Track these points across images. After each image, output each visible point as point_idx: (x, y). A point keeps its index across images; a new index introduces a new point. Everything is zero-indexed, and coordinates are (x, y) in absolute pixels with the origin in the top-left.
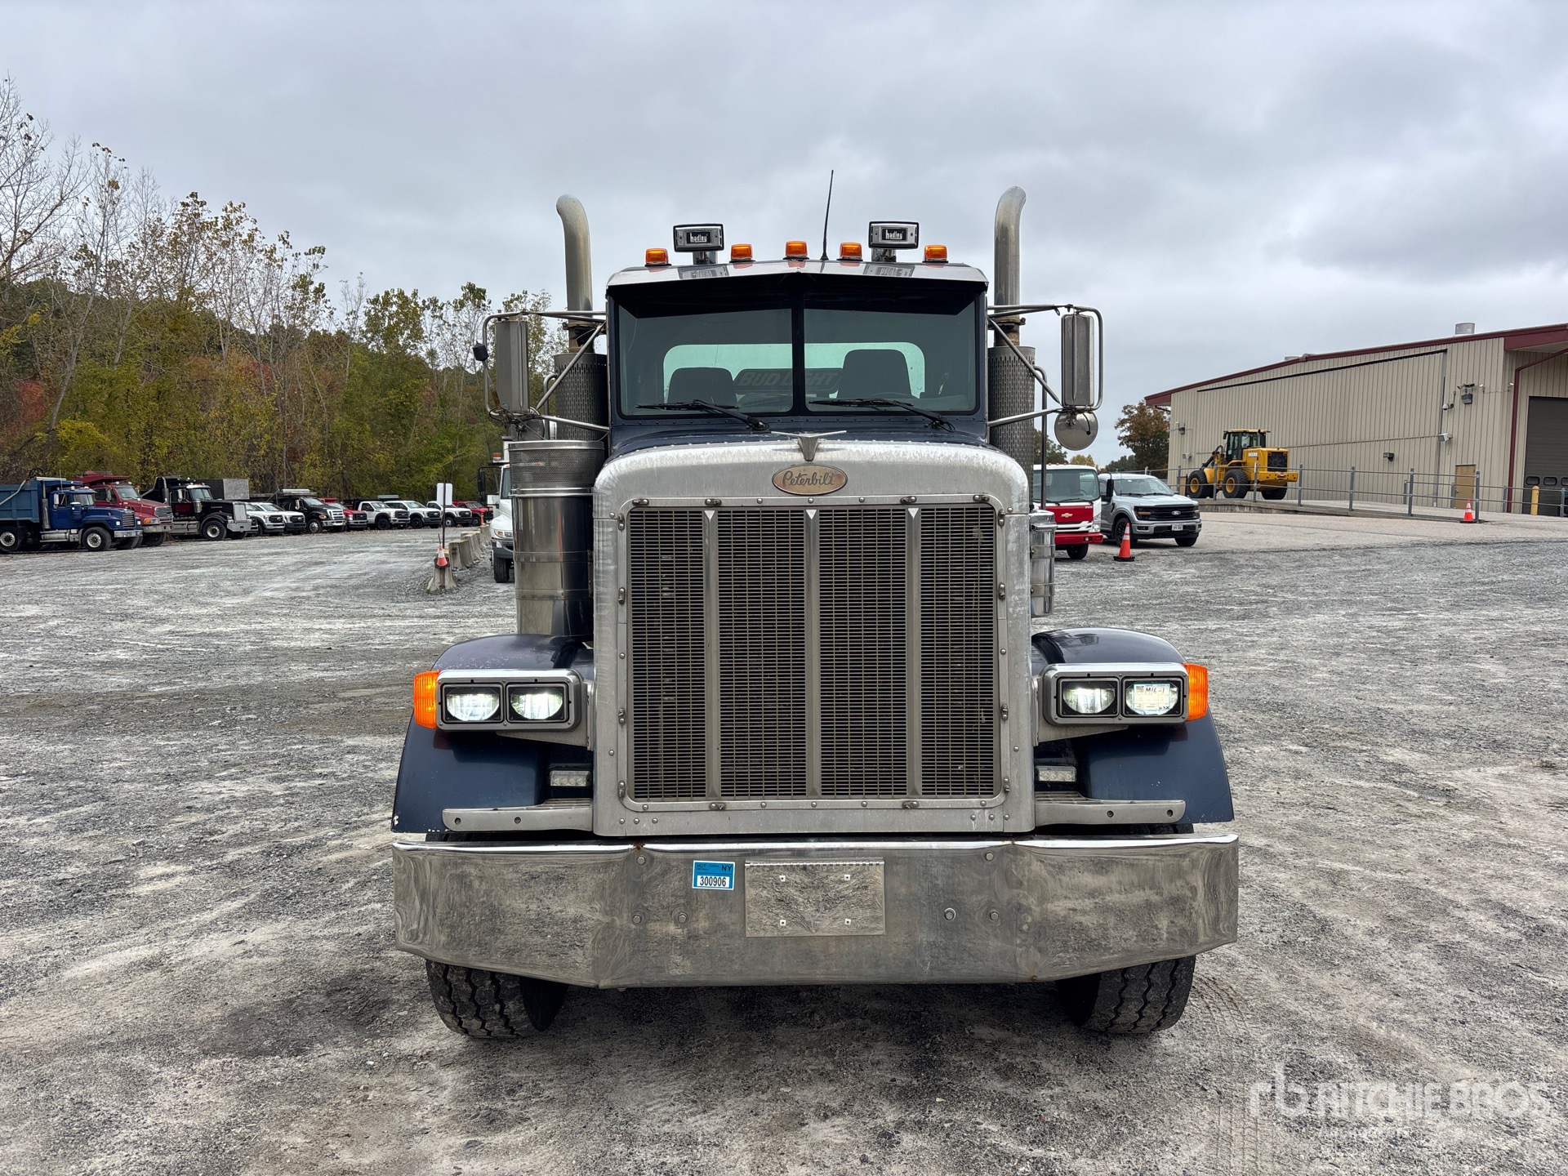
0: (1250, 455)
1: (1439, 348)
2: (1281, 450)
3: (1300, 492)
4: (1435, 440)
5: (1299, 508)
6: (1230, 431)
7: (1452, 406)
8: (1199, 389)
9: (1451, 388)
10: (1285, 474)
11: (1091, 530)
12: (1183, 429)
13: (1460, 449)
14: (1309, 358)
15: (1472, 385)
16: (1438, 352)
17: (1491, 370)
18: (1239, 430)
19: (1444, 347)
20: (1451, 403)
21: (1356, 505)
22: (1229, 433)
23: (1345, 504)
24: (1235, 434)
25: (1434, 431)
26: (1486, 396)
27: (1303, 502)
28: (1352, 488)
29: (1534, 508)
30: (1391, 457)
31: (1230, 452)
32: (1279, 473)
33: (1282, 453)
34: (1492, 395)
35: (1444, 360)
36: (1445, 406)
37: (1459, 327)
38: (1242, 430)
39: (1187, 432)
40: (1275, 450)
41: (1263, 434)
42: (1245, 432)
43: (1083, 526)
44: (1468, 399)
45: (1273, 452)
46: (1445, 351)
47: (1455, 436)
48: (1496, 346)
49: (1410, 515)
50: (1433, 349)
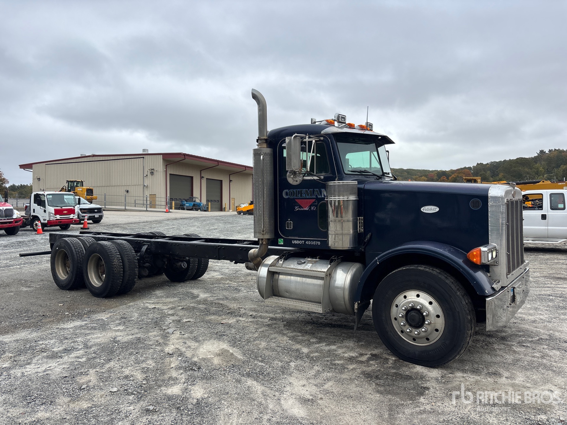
0: (79, 189)
1: (141, 156)
2: (91, 188)
3: (105, 203)
4: (142, 186)
5: (105, 209)
6: (69, 180)
7: (147, 175)
8: (46, 163)
9: (146, 170)
10: (93, 197)
11: (74, 218)
12: (39, 179)
13: (150, 189)
14: (94, 156)
15: (153, 169)
16: (141, 158)
17: (159, 165)
18: (73, 180)
19: (143, 156)
20: (147, 174)
21: (127, 208)
22: (69, 181)
23: (124, 208)
24: (71, 182)
25: (141, 183)
26: (158, 173)
27: (106, 207)
28: (125, 202)
29: (173, 208)
30: (128, 192)
31: (69, 188)
32: (91, 196)
33: (91, 189)
34: (160, 173)
35: (143, 161)
36: (145, 175)
37: (144, 150)
38: (75, 180)
39: (41, 180)
40: (89, 188)
41: (82, 182)
42: (76, 181)
43: (71, 216)
44: (152, 173)
45: (88, 189)
46: (143, 158)
47: (149, 185)
48: (160, 157)
49: (147, 211)
50: (139, 156)
